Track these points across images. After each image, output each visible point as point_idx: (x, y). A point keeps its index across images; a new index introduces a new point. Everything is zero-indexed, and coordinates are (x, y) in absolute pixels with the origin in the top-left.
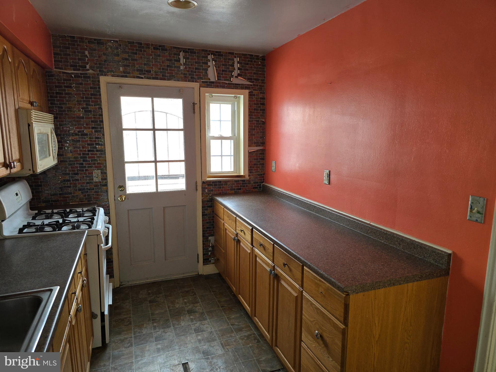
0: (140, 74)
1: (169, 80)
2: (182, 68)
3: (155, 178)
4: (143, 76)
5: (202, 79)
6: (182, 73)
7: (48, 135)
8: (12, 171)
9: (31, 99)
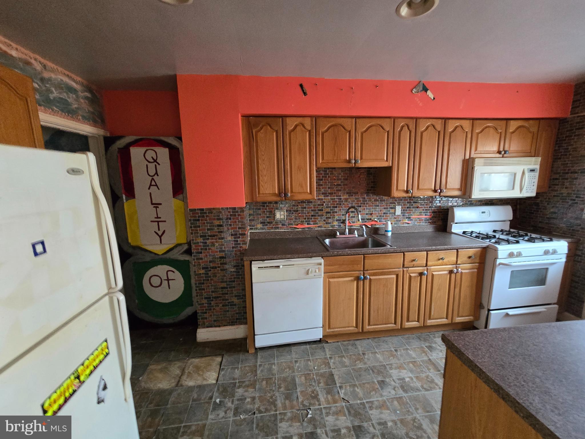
7: (515, 174)
8: (442, 194)
9: (501, 149)
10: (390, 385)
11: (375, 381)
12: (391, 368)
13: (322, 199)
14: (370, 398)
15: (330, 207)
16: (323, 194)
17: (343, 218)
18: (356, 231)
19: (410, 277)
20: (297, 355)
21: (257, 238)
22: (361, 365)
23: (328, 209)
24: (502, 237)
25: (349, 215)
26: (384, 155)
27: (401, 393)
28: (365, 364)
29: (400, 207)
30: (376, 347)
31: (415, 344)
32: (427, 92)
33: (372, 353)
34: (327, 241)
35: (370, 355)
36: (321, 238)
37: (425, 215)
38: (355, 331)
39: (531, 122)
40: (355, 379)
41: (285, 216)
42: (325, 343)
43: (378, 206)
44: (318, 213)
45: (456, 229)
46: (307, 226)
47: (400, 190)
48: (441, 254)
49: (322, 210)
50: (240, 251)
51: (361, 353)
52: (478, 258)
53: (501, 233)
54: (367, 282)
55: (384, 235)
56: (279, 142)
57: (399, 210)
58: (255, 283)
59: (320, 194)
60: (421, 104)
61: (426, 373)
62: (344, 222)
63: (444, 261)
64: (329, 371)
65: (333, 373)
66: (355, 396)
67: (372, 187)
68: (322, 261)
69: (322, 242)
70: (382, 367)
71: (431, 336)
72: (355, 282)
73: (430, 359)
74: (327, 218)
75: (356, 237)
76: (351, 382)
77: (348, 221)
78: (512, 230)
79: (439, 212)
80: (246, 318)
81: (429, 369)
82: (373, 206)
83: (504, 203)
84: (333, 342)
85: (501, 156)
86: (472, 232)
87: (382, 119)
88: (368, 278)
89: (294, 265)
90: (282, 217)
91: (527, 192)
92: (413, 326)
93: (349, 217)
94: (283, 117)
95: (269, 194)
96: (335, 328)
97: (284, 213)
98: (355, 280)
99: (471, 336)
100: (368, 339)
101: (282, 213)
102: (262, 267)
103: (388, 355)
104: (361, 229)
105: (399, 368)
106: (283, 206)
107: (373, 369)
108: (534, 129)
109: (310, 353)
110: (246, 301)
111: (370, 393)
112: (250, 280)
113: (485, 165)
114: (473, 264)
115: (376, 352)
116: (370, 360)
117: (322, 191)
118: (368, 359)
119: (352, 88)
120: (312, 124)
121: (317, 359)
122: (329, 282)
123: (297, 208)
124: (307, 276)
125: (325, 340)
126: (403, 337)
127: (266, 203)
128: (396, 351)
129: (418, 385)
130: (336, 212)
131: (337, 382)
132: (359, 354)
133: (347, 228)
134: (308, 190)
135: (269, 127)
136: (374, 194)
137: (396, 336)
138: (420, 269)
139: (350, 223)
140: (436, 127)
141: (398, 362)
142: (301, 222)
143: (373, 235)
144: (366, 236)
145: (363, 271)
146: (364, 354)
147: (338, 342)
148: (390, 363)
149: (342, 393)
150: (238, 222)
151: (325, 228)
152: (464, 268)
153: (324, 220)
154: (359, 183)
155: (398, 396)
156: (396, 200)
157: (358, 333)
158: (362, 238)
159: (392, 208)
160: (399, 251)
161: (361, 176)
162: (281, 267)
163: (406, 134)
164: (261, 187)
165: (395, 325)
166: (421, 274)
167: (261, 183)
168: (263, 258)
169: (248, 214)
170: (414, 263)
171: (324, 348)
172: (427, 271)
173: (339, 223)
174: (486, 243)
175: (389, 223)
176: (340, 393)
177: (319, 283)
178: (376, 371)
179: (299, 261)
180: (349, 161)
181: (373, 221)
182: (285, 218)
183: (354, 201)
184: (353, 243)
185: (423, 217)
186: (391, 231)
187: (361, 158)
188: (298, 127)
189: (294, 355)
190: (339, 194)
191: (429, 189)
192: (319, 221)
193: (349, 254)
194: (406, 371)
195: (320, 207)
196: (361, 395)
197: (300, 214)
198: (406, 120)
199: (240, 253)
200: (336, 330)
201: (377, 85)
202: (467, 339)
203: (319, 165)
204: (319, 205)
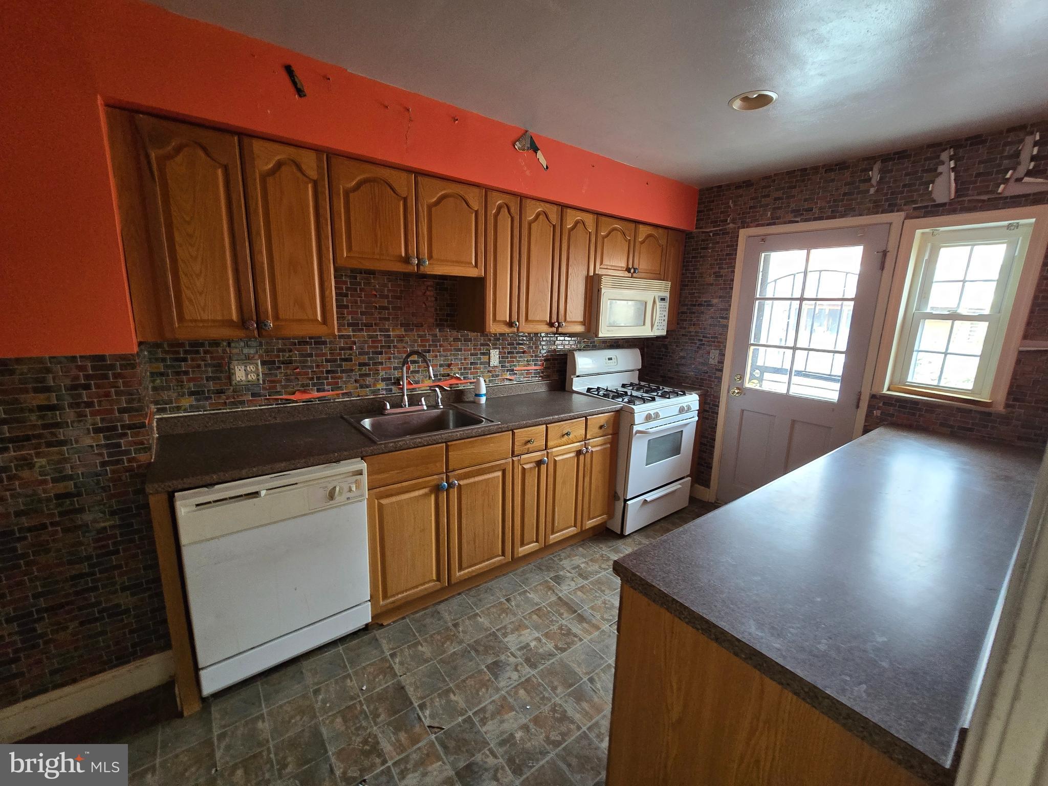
0: (795, 217)
1: (842, 216)
2: (872, 191)
3: (788, 373)
4: (798, 219)
5: (915, 202)
6: (870, 201)
7: (646, 303)
8: (560, 330)
9: (631, 266)
10: (509, 665)
11: (483, 667)
12: (505, 635)
13: (349, 337)
14: (480, 703)
15: (368, 353)
16: (349, 325)
17: (397, 374)
18: (423, 399)
19: (524, 469)
20: (318, 676)
21: (181, 431)
22: (454, 648)
23: (362, 357)
24: (635, 393)
25: (408, 368)
26: (471, 255)
27: (527, 671)
28: (461, 642)
29: (498, 353)
30: (476, 605)
31: (536, 579)
32: (536, 153)
33: (469, 618)
34: (367, 423)
35: (467, 622)
36: (352, 418)
37: (535, 365)
38: (436, 589)
39: (660, 231)
40: (447, 679)
41: (258, 375)
42: (379, 629)
43: (460, 350)
44: (341, 366)
45: (578, 385)
46: (316, 394)
47: (499, 321)
48: (566, 426)
49: (351, 360)
50: (128, 470)
51: (450, 624)
52: (611, 428)
53: (631, 388)
54: (454, 493)
55: (474, 402)
56: (234, 196)
57: (495, 357)
58: (190, 544)
59: (344, 325)
60: (528, 173)
61: (558, 622)
62: (397, 382)
63: (571, 436)
64: (393, 684)
65: (404, 684)
66: (452, 710)
67: (448, 315)
68: (363, 466)
69: (357, 425)
70: (491, 638)
71: (555, 559)
72: (433, 497)
73: (560, 598)
74: (361, 375)
75: (424, 410)
76: (440, 688)
77: (407, 379)
78: (642, 383)
79: (554, 359)
80: (167, 636)
81: (561, 615)
82: (451, 350)
83: (631, 346)
84: (394, 622)
85: (630, 275)
86: (598, 388)
87: (466, 187)
88: (455, 484)
89: (296, 484)
90: (253, 377)
91: (658, 329)
92: (530, 551)
93: (407, 373)
94: (244, 135)
95: (214, 321)
96: (398, 594)
97: (257, 369)
98: (431, 492)
99: (652, 553)
100: (459, 594)
101: (251, 368)
102: (209, 503)
103: (496, 613)
104: (432, 394)
105: (517, 630)
106: (252, 351)
107: (474, 647)
108: (663, 242)
109: (347, 659)
110: (162, 592)
111: (478, 694)
112: (173, 540)
113: (614, 287)
114: (606, 437)
115: (477, 614)
116: (469, 633)
117: (348, 320)
118: (464, 632)
119: (408, 110)
120: (320, 167)
121: (364, 668)
122: (380, 506)
123: (290, 356)
124: (331, 502)
125: (377, 624)
126: (515, 574)
127: (202, 345)
128: (508, 600)
129: (550, 646)
130: (381, 363)
131: (413, 699)
132: (447, 629)
133: (406, 393)
134: (316, 315)
135: (201, 153)
136: (453, 327)
137: (504, 575)
138: (537, 455)
139: (412, 384)
140: (550, 216)
141: (513, 619)
142: (303, 386)
143: (455, 405)
144: (442, 407)
145: (446, 472)
146: (456, 625)
147: (404, 618)
148: (503, 624)
149: (425, 717)
150: (117, 393)
151: (359, 396)
152: (595, 444)
153: (356, 381)
154: (424, 306)
155: (523, 679)
156: (490, 340)
157: (443, 589)
158: (435, 412)
159: (483, 354)
160: (506, 429)
161: (428, 293)
162: (263, 493)
163: (505, 222)
164: (187, 303)
165: (503, 557)
166: (539, 463)
167: (186, 293)
168: (207, 479)
169: (148, 374)
170: (529, 445)
171: (377, 640)
172: (547, 458)
173: (387, 385)
174: (619, 403)
175: (482, 380)
176: (423, 719)
177: (360, 513)
178: (481, 649)
179: (310, 472)
180: (407, 260)
181: (452, 377)
182: (258, 380)
183: (415, 341)
184: (419, 421)
185: (532, 367)
186: (485, 395)
187: (430, 257)
188: (283, 168)
189: (309, 679)
190: (384, 325)
191: (542, 321)
192: (345, 383)
193: (419, 445)
194: (529, 630)
195: (345, 354)
196: (462, 704)
197: (298, 370)
198: (505, 196)
199: (131, 476)
200: (400, 596)
201: (456, 117)
202: (648, 559)
203: (340, 262)
204: (342, 349)
